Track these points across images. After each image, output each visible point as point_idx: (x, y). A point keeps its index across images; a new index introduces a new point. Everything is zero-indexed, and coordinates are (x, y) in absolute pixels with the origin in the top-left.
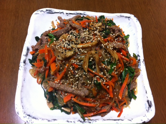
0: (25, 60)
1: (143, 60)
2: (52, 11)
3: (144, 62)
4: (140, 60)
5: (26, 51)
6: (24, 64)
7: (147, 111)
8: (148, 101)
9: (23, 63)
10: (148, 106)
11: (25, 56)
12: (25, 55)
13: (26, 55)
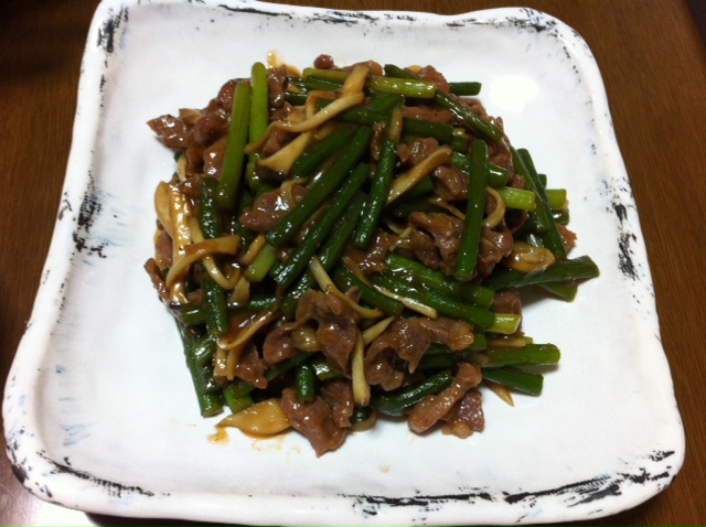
0: (621, 219)
1: (61, 217)
2: (581, 492)
3: (63, 205)
4: (77, 216)
5: (630, 255)
6: (618, 204)
7: (126, 17)
8: (110, 48)
9: (624, 204)
10: (116, 29)
11: (628, 236)
12: (631, 239)
13: (627, 240)
